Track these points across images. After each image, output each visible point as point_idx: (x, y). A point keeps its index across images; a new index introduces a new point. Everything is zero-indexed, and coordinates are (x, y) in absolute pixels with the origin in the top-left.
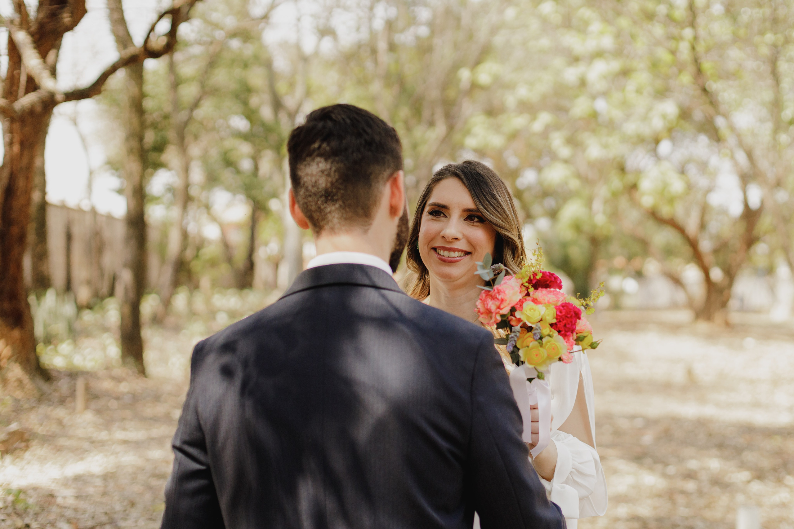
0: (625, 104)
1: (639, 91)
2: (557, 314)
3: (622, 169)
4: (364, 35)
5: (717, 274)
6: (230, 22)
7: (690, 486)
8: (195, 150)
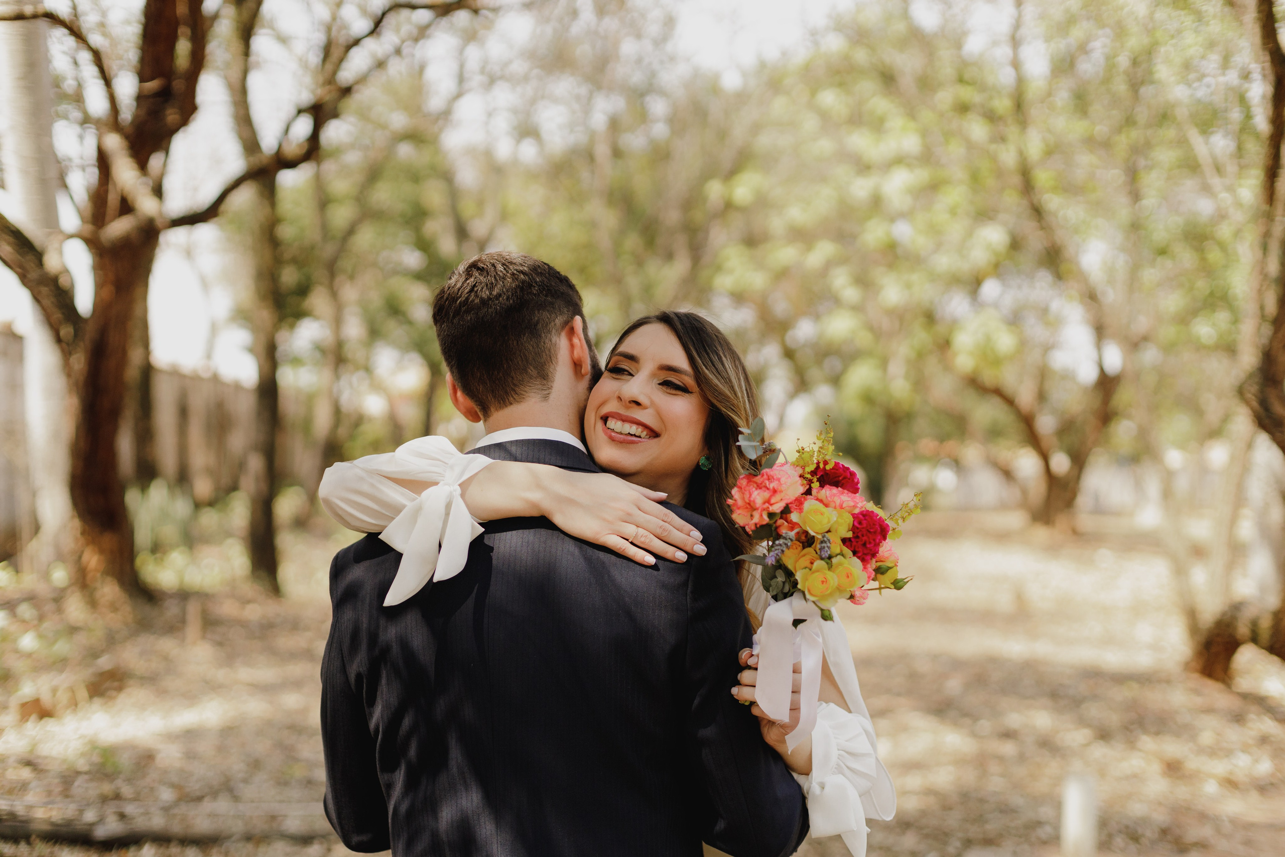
0: (934, 231)
1: (953, 212)
2: (853, 525)
3: (930, 317)
4: (578, 138)
5: (1061, 463)
6: (399, 121)
7: (1008, 748)
8: (350, 293)
